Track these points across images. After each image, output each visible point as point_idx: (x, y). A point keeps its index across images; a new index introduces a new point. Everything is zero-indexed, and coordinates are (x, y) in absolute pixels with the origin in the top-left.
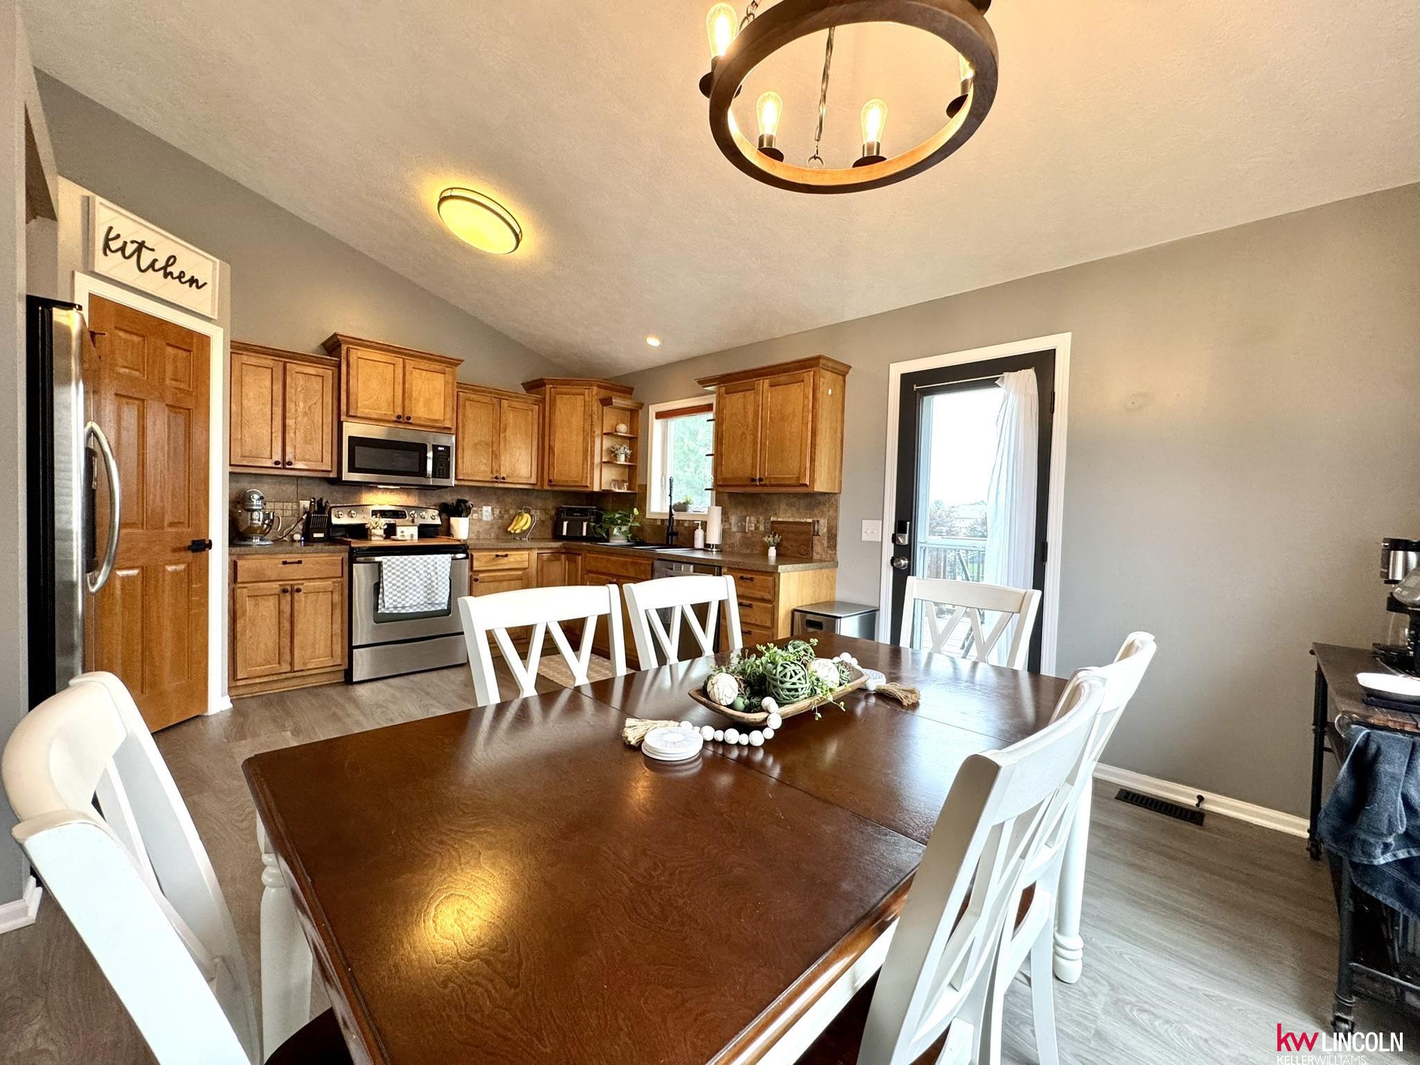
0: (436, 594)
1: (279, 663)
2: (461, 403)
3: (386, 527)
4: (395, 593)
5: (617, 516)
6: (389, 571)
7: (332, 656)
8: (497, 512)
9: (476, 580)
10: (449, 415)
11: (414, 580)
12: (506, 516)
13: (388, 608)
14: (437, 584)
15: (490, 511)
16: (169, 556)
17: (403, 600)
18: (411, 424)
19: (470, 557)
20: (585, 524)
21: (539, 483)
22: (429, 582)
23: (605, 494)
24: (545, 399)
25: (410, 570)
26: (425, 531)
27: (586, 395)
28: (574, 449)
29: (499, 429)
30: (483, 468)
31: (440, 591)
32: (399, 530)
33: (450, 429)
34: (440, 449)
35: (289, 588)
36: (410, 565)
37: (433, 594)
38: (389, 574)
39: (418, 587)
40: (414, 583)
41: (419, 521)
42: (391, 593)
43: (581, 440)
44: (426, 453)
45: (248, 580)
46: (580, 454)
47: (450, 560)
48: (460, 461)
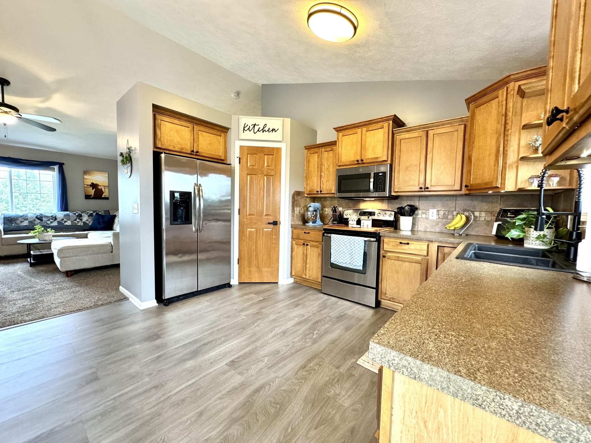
0: (354, 259)
1: (302, 273)
2: (396, 142)
7: (318, 277)
8: (442, 213)
9: (385, 257)
10: (386, 153)
13: (334, 261)
14: (355, 254)
15: (435, 212)
18: (364, 163)
21: (462, 189)
22: (351, 251)
26: (377, 223)
27: (500, 96)
29: (426, 153)
32: (362, 222)
33: (386, 161)
34: (380, 174)
35: (305, 243)
38: (334, 244)
41: (378, 218)
44: (370, 178)
45: (295, 237)
47: (363, 240)
48: (392, 181)
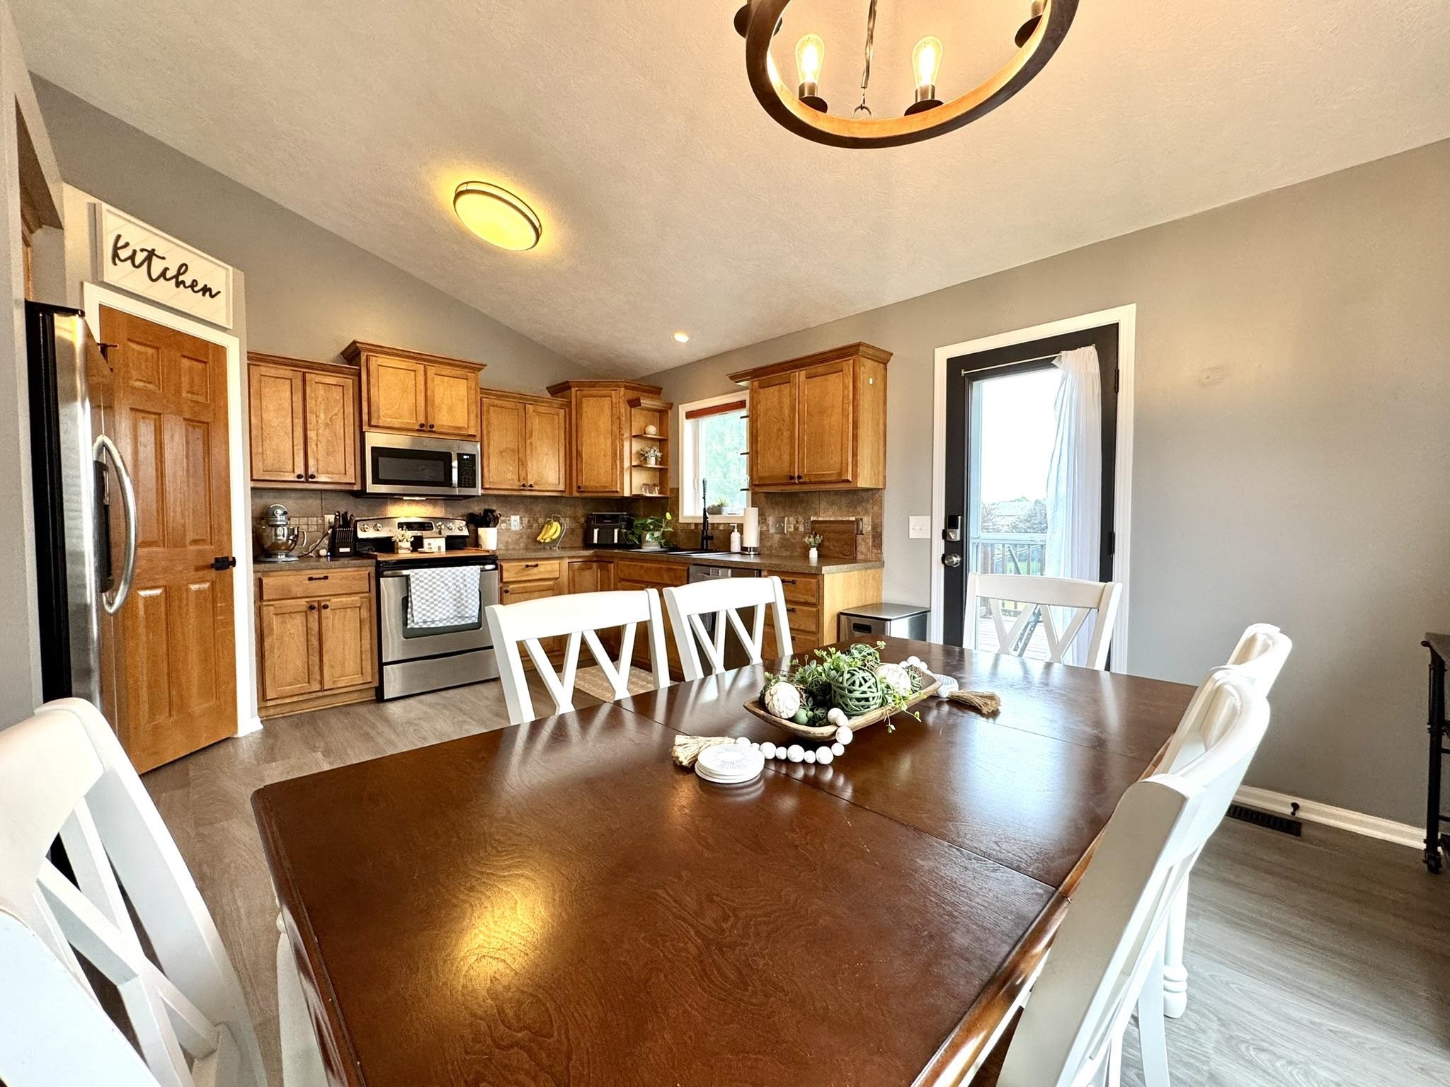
0: (466, 607)
1: (309, 682)
2: (485, 408)
3: (412, 539)
4: (424, 607)
5: (649, 521)
6: (418, 585)
7: (362, 674)
8: (526, 520)
9: (507, 592)
10: (472, 423)
11: (443, 593)
12: (535, 525)
13: (417, 623)
14: (467, 596)
15: (518, 520)
16: (192, 573)
17: (433, 614)
18: (434, 432)
19: (499, 568)
20: (616, 531)
21: (567, 490)
22: (458, 594)
23: (636, 499)
24: (571, 402)
25: (438, 583)
26: (452, 542)
27: (613, 396)
28: (603, 453)
29: (524, 436)
30: (509, 476)
31: (470, 604)
32: (426, 542)
33: (474, 436)
34: (465, 457)
35: (316, 605)
36: (438, 577)
37: (462, 607)
38: (417, 588)
39: (447, 601)
40: (443, 596)
41: (446, 533)
42: (420, 607)
43: (609, 442)
44: (451, 462)
45: (274, 597)
46: (609, 459)
47: (479, 571)
48: (485, 470)
